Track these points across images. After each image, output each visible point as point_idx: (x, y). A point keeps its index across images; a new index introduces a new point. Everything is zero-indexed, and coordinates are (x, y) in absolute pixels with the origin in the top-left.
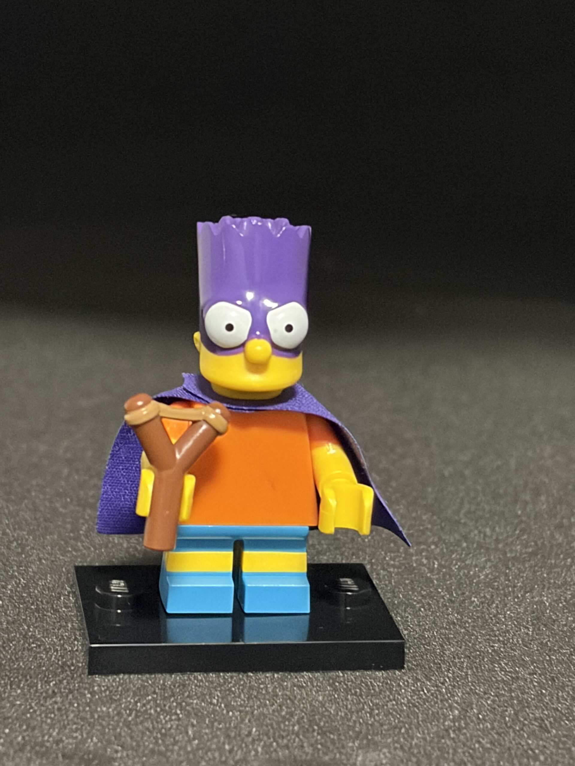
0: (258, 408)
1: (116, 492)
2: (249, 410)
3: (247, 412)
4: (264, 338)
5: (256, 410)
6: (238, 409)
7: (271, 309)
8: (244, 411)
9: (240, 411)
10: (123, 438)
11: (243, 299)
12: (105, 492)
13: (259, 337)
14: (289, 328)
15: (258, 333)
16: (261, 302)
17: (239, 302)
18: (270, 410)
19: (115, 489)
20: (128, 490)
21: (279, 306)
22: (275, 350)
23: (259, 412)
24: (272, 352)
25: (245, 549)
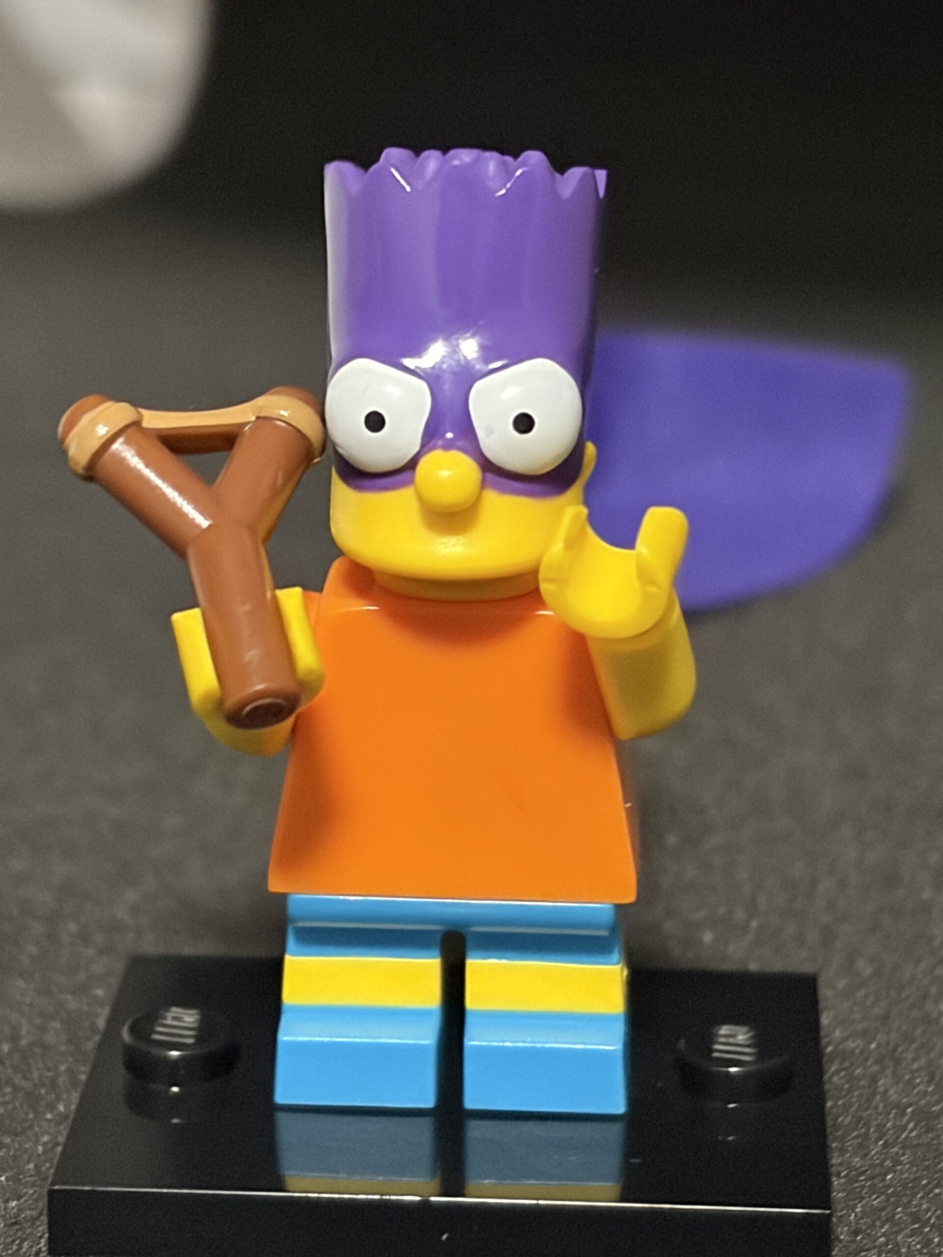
4: (464, 449)
13: (448, 446)
14: (524, 423)
15: (449, 435)
22: (489, 476)
24: (484, 484)
25: (469, 953)
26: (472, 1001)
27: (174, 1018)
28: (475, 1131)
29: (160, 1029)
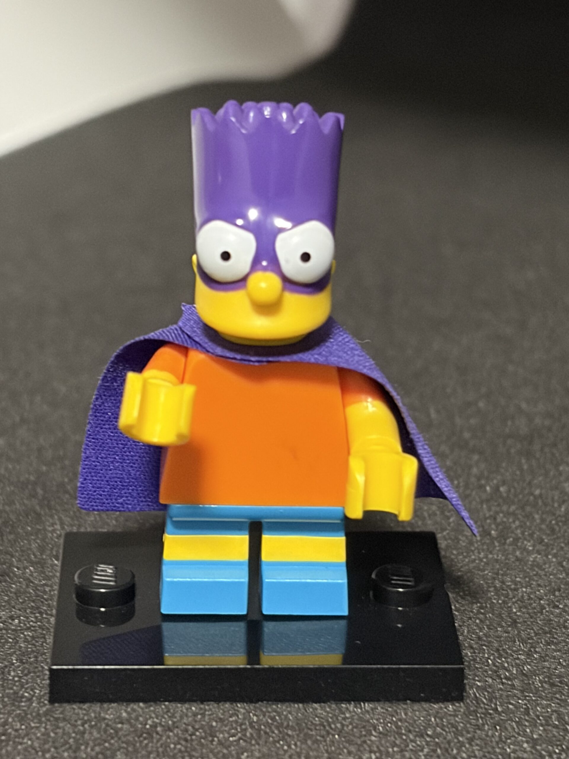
0: (271, 359)
1: (102, 458)
2: (258, 361)
3: (257, 364)
4: (273, 271)
5: (269, 362)
6: (245, 360)
7: (281, 230)
8: (251, 363)
9: (247, 363)
10: (107, 388)
11: (244, 217)
12: (87, 457)
13: (265, 269)
14: (306, 257)
15: (264, 263)
16: (269, 221)
17: (240, 222)
18: (286, 362)
19: (100, 454)
20: (118, 455)
21: (294, 227)
22: (288, 285)
23: (272, 364)
24: (284, 289)
25: (264, 532)
26: (266, 556)
27: (102, 571)
28: (268, 627)
29: (96, 577)
